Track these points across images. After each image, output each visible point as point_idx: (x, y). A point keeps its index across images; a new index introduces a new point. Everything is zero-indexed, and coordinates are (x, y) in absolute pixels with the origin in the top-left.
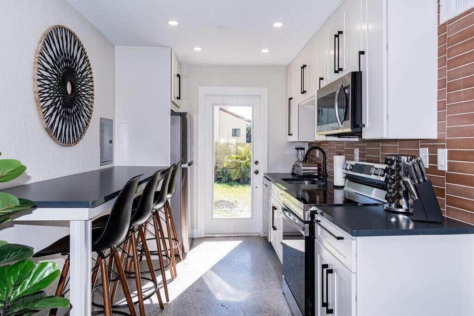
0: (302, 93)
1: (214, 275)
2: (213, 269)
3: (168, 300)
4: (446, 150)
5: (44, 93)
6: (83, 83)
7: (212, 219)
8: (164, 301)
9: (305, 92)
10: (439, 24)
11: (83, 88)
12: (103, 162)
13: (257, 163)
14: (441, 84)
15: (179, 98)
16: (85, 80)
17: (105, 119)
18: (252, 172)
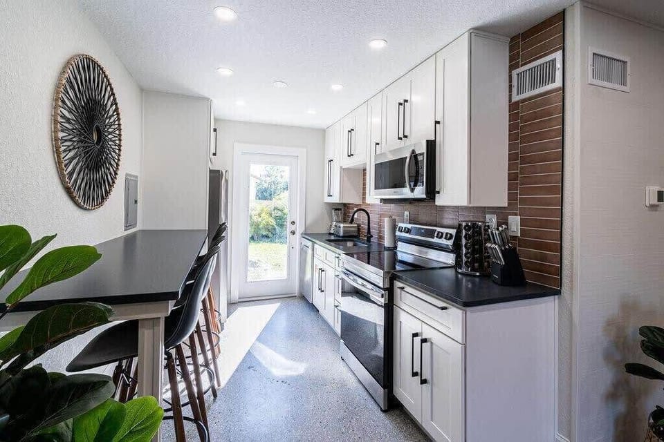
0: (349, 156)
1: (261, 346)
2: (259, 339)
3: (219, 386)
4: (519, 218)
5: (66, 141)
6: (110, 130)
7: (246, 282)
8: (216, 386)
9: (352, 155)
10: (510, 101)
11: (110, 136)
12: (127, 227)
13: (293, 223)
14: (512, 157)
15: (214, 154)
16: (113, 127)
17: (131, 175)
18: (288, 232)
